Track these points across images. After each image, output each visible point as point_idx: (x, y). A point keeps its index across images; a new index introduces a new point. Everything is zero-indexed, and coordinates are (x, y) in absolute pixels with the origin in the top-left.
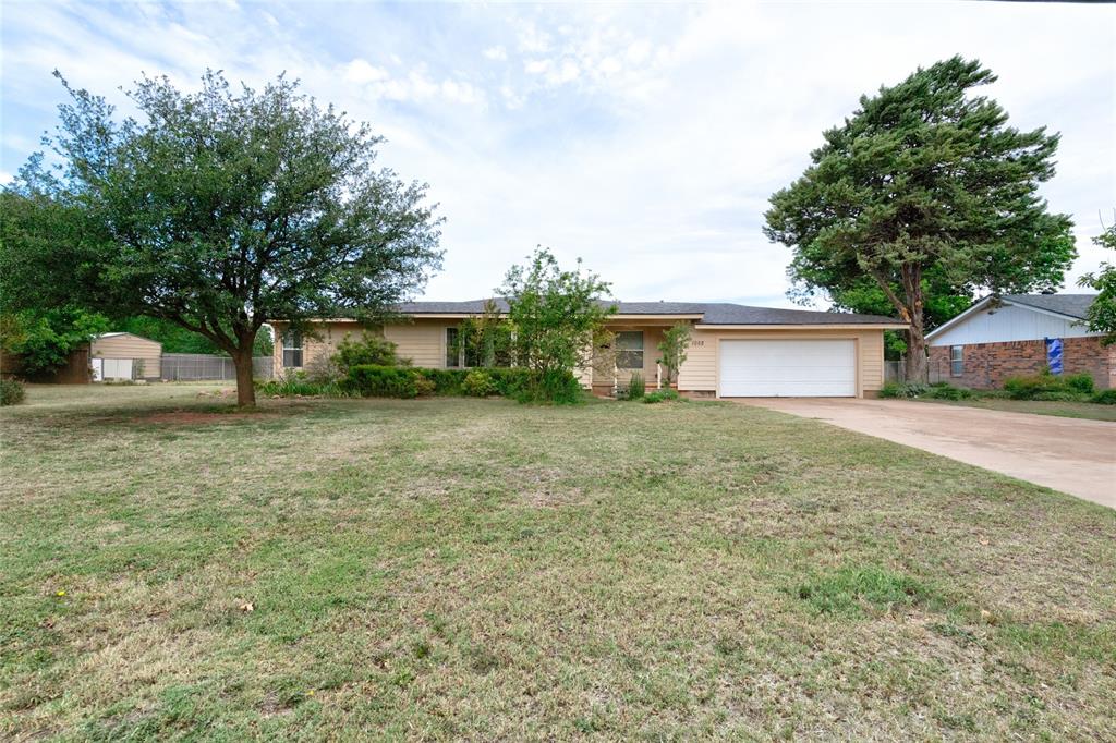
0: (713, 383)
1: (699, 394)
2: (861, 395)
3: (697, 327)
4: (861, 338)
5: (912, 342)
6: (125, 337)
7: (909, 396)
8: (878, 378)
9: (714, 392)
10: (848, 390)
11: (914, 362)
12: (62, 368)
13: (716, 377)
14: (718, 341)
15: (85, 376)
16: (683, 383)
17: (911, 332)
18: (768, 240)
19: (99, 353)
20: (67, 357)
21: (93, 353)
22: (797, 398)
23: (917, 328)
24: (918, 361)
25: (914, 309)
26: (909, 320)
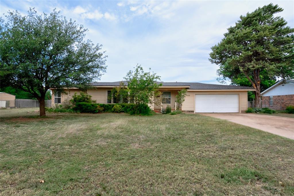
1: (188, 112)
2: (241, 112)
3: (188, 90)
4: (241, 94)
5: (257, 95)
6: (3, 94)
7: (256, 112)
8: (246, 107)
9: (193, 111)
10: (236, 110)
11: (257, 101)
13: (194, 107)
14: (195, 95)
16: (183, 108)
17: (256, 92)
18: (211, 63)
22: (220, 113)
23: (258, 90)
24: (259, 101)
25: (257, 84)
26: (256, 88)
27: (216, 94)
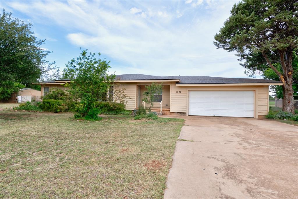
0: (185, 109)
1: (179, 114)
2: (257, 117)
3: (177, 85)
4: (257, 90)
5: (286, 92)
6: (30, 90)
7: (280, 118)
8: (266, 109)
9: (186, 113)
10: (251, 116)
11: (287, 102)
12: (10, 99)
13: (187, 106)
14: (188, 91)
15: (16, 101)
16: (172, 109)
17: (285, 87)
18: (217, 47)
19: (20, 94)
20: (10, 95)
21: (19, 94)
22: (224, 117)
23: (289, 85)
24: (289, 102)
25: (287, 76)
26: (284, 81)
27: (219, 91)
